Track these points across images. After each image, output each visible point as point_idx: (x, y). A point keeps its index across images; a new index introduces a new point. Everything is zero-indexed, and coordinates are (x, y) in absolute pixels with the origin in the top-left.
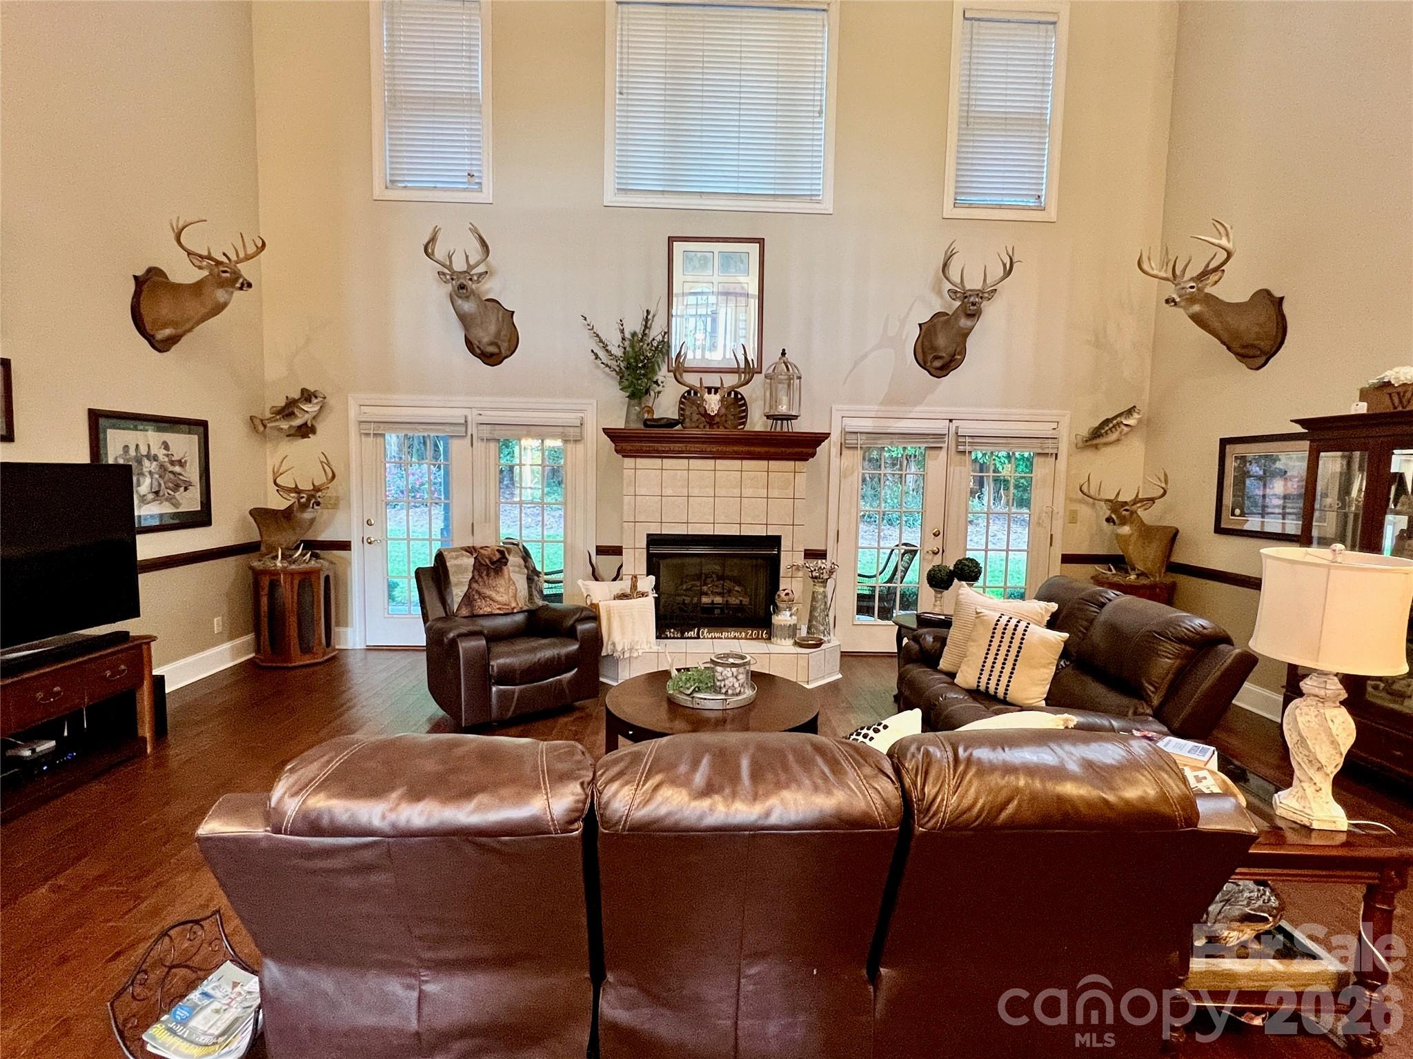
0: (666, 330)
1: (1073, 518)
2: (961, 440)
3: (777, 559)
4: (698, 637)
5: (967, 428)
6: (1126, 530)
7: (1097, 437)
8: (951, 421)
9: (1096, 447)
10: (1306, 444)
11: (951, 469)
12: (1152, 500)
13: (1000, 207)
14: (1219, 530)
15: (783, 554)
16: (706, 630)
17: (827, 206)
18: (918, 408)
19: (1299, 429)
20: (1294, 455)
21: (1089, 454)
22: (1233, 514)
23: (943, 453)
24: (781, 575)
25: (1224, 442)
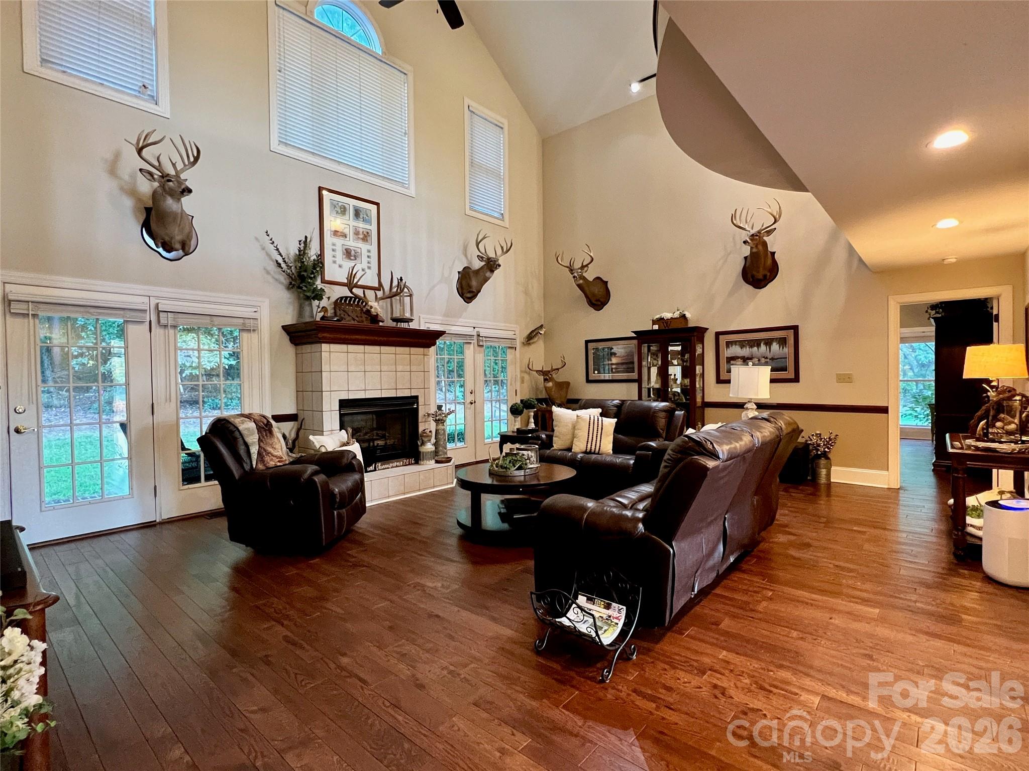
0: (319, 253)
1: (522, 381)
2: (481, 338)
3: (416, 411)
4: (375, 470)
5: (483, 333)
6: (550, 384)
7: (530, 338)
8: (474, 328)
9: (529, 344)
10: (635, 342)
11: (476, 355)
12: (558, 369)
13: (487, 215)
14: (588, 381)
15: (420, 407)
16: (380, 464)
17: (412, 192)
18: (460, 320)
19: (634, 335)
20: (619, 347)
21: (526, 348)
22: (594, 373)
23: (472, 345)
24: (420, 421)
25: (587, 342)
